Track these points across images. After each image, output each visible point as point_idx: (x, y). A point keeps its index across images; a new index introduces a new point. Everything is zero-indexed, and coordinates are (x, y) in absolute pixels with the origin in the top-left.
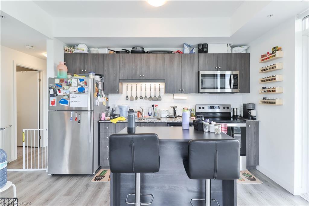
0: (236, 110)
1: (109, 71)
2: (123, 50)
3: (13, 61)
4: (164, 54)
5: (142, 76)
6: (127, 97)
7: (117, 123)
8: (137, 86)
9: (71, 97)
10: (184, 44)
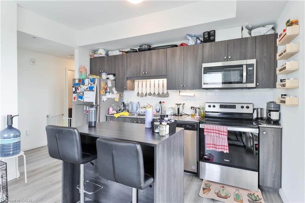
0: (261, 110)
1: (119, 71)
2: (131, 50)
3: (66, 68)
4: (166, 49)
5: (145, 73)
6: (138, 93)
7: (118, 117)
8: (147, 83)
9: (84, 93)
10: (187, 35)
